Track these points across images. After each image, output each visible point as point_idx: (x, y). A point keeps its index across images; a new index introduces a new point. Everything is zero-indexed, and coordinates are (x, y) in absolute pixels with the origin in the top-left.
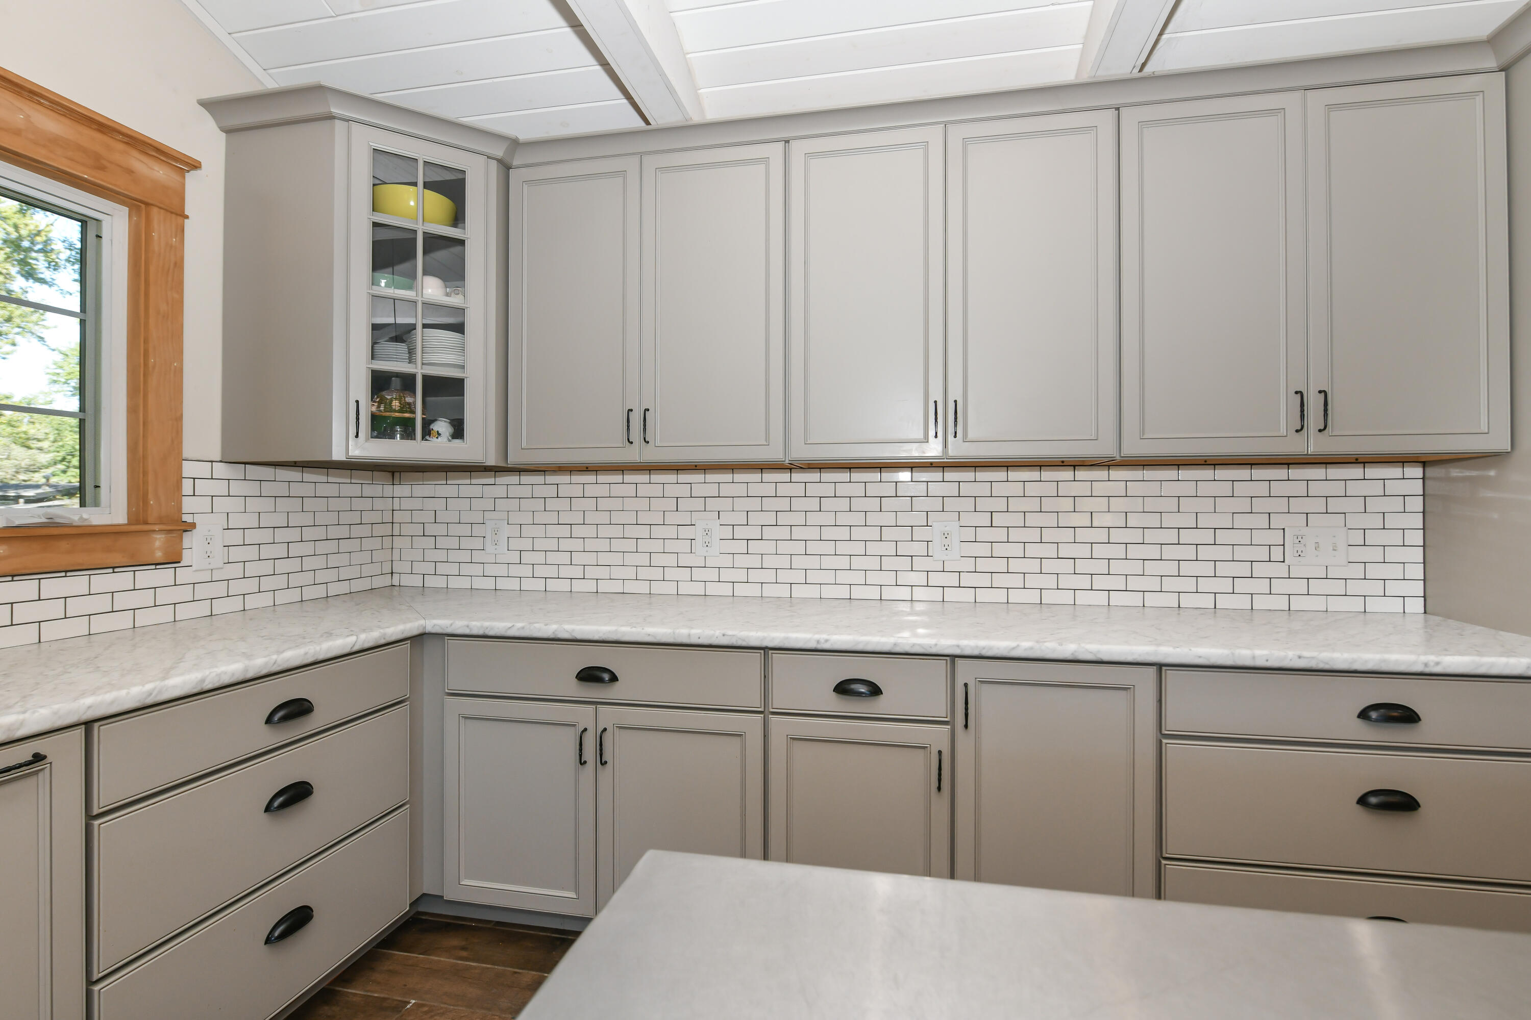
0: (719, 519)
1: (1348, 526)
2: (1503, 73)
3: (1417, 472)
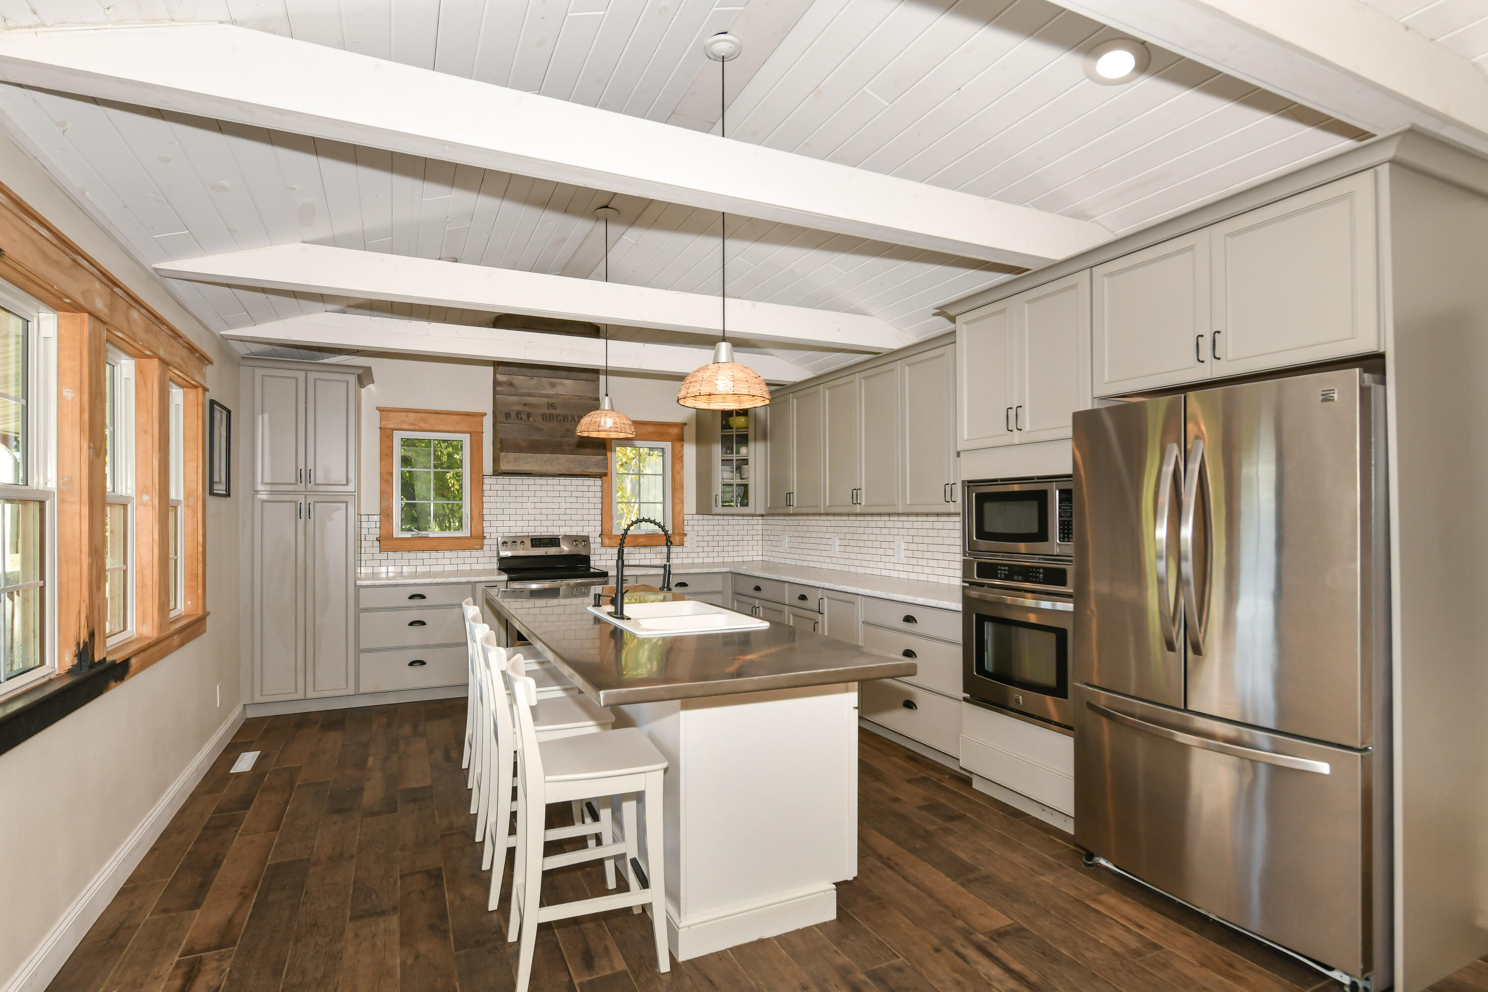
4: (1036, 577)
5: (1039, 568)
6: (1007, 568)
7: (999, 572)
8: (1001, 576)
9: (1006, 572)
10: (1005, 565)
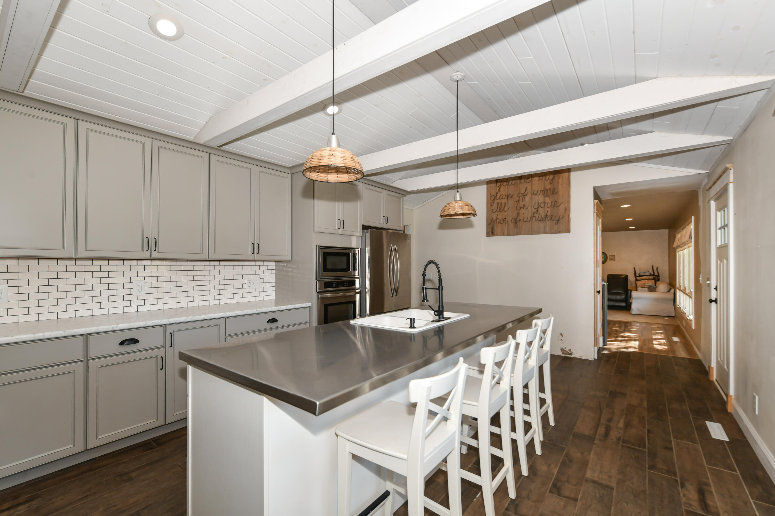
0: (7, 283)
1: (260, 278)
2: (291, 175)
3: (273, 263)
4: (346, 284)
5: (347, 281)
6: (336, 283)
7: (333, 285)
8: (334, 286)
9: (336, 284)
10: (335, 282)
